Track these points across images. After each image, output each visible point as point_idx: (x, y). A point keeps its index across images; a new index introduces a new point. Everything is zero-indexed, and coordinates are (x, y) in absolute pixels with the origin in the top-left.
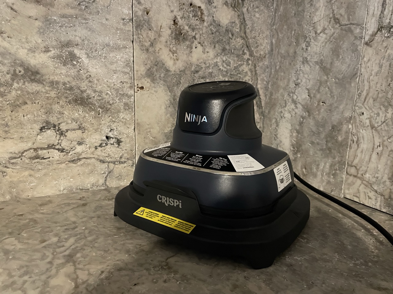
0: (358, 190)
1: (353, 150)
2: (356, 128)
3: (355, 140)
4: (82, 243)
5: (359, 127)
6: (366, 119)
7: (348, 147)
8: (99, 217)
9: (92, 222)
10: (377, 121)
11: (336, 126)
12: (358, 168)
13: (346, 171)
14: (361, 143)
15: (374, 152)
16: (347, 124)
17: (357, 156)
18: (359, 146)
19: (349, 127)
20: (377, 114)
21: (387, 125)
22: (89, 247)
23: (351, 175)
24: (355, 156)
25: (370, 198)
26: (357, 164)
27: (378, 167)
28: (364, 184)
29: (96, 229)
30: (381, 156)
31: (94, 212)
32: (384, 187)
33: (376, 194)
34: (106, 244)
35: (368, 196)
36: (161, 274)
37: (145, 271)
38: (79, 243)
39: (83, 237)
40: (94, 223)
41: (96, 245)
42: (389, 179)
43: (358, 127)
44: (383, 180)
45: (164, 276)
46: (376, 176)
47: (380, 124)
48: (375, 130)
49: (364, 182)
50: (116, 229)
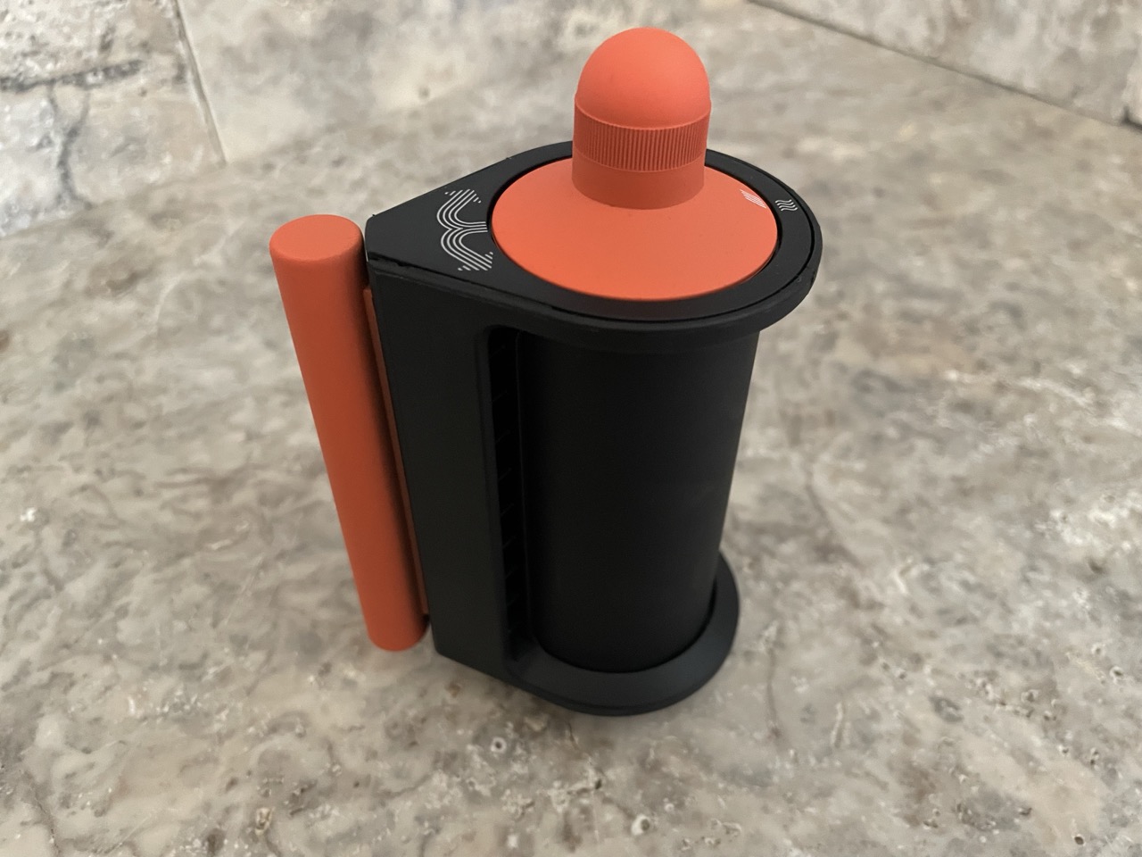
4: (46, 634)
8: (92, 420)
9: (65, 464)
22: (87, 652)
29: (99, 509)
31: (60, 387)
34: (176, 615)
36: (532, 778)
37: (440, 780)
38: (29, 636)
39: (40, 582)
40: (78, 470)
41: (128, 630)
45: (553, 793)
50: (204, 488)
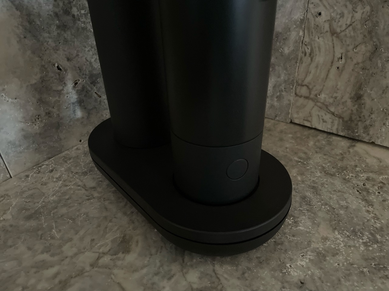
0: (310, 113)
1: (304, 65)
2: (309, 35)
3: (308, 51)
5: (314, 34)
6: (325, 21)
7: (298, 62)
10: (340, 24)
11: (281, 33)
12: (311, 87)
13: (294, 91)
14: (316, 55)
15: (333, 67)
16: (297, 30)
17: (310, 73)
18: (314, 59)
19: (299, 34)
20: (340, 14)
21: (354, 29)
23: (301, 97)
24: (308, 73)
25: (324, 121)
26: (310, 83)
27: (337, 85)
28: (318, 106)
30: (342, 71)
32: (344, 108)
33: (333, 116)
35: (323, 119)
42: (351, 98)
43: (312, 33)
44: (343, 100)
46: (334, 96)
47: (344, 29)
48: (336, 37)
49: (319, 104)
